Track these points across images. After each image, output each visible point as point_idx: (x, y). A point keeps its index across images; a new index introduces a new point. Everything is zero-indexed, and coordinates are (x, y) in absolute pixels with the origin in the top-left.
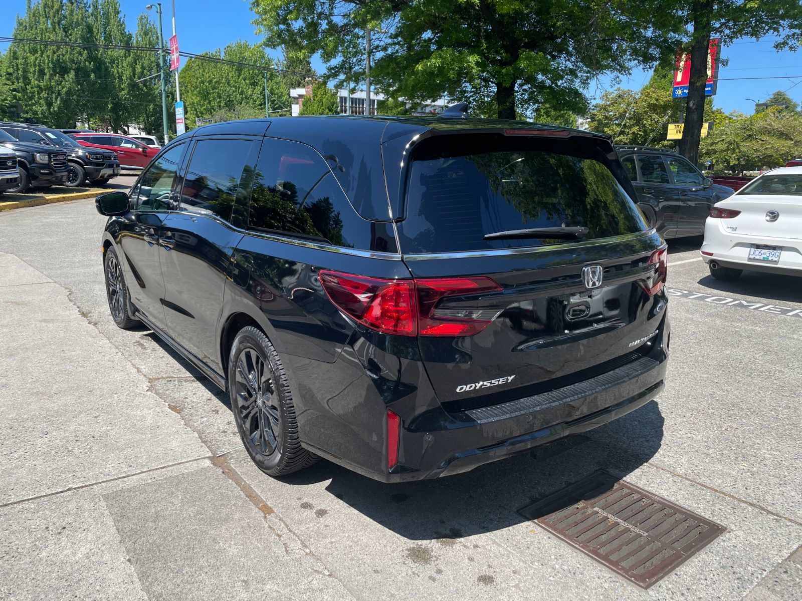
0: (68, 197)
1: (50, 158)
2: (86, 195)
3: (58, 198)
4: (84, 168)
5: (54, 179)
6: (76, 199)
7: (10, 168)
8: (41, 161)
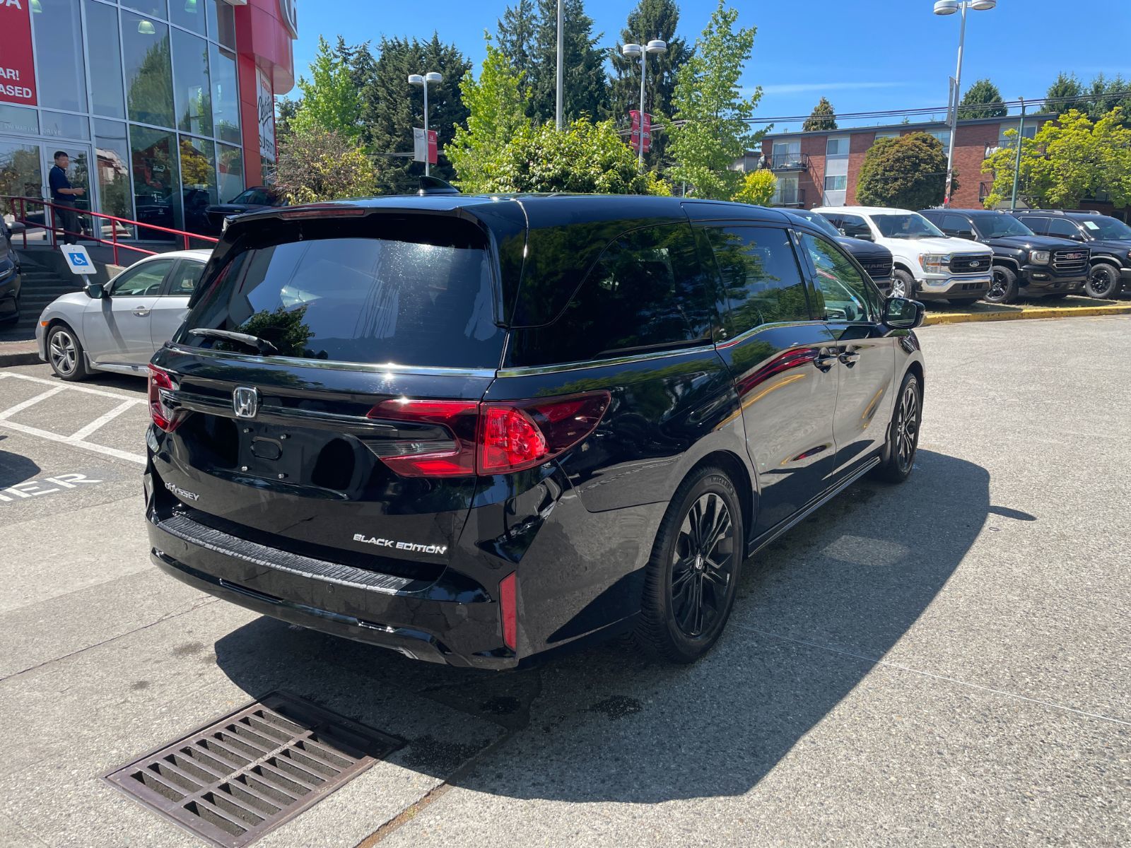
0: (1062, 312)
1: (1052, 257)
2: (1097, 310)
3: (1042, 313)
4: (1120, 271)
5: (1052, 286)
6: (1075, 316)
7: (975, 270)
8: (1038, 262)
